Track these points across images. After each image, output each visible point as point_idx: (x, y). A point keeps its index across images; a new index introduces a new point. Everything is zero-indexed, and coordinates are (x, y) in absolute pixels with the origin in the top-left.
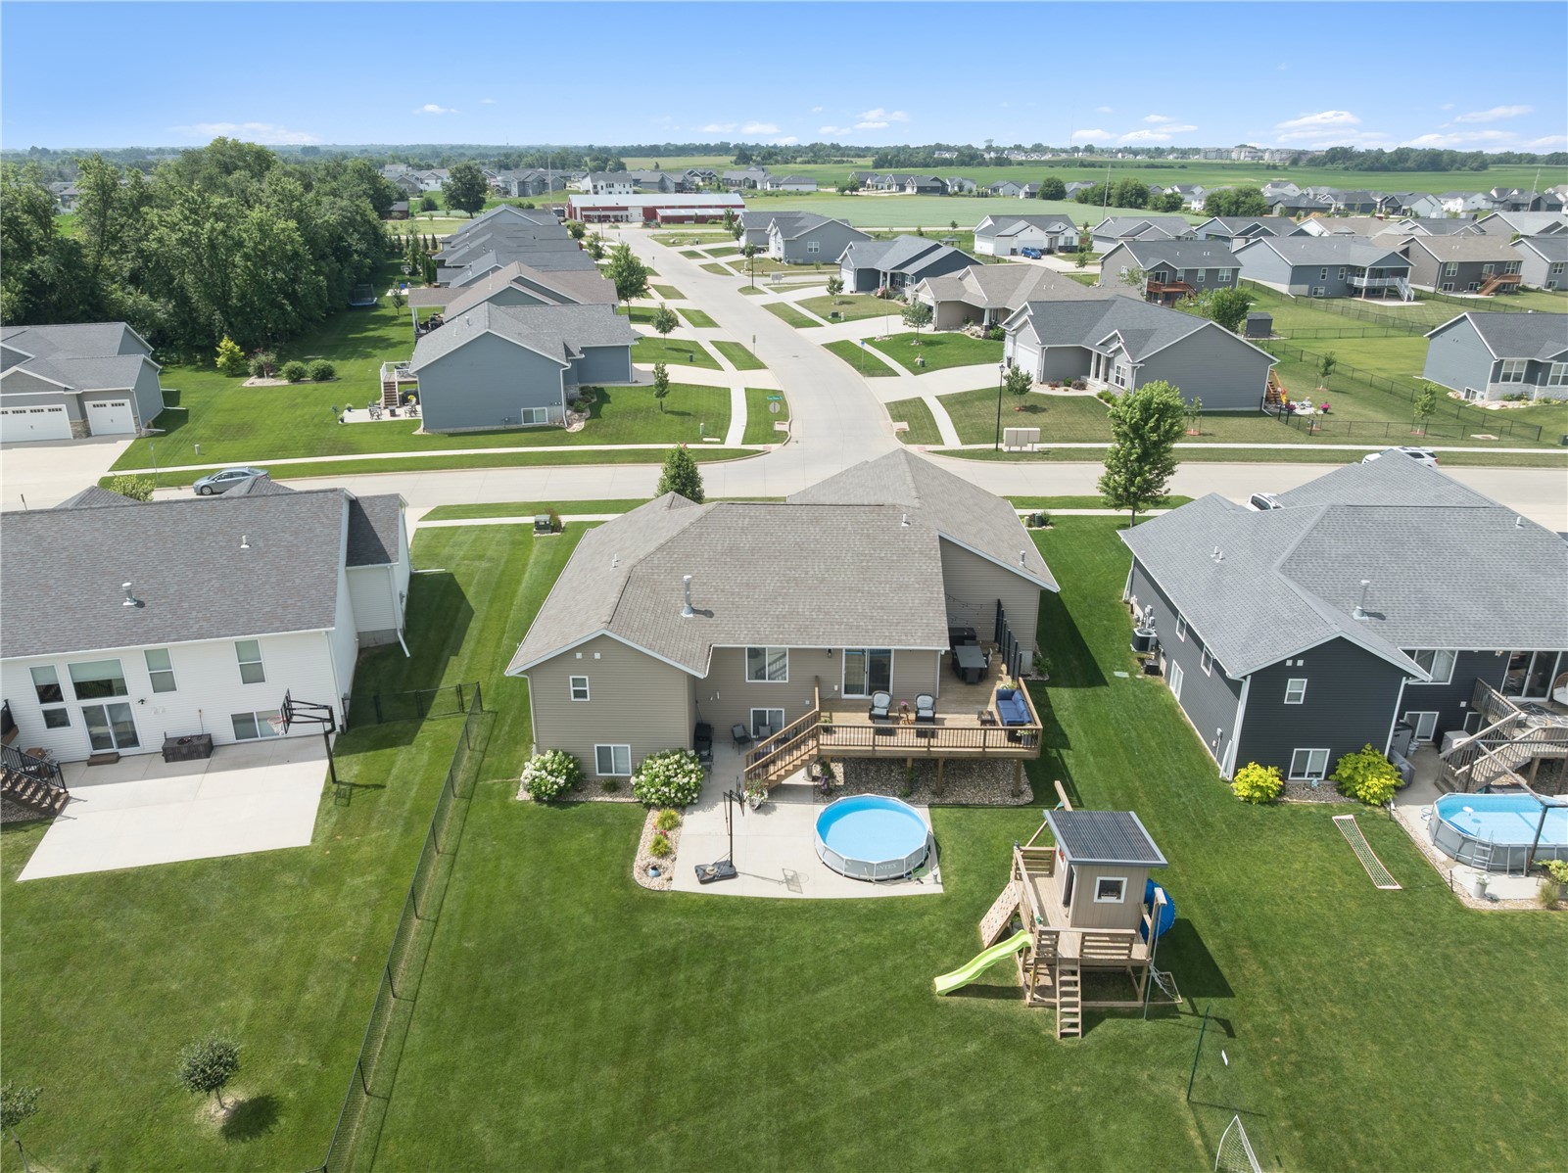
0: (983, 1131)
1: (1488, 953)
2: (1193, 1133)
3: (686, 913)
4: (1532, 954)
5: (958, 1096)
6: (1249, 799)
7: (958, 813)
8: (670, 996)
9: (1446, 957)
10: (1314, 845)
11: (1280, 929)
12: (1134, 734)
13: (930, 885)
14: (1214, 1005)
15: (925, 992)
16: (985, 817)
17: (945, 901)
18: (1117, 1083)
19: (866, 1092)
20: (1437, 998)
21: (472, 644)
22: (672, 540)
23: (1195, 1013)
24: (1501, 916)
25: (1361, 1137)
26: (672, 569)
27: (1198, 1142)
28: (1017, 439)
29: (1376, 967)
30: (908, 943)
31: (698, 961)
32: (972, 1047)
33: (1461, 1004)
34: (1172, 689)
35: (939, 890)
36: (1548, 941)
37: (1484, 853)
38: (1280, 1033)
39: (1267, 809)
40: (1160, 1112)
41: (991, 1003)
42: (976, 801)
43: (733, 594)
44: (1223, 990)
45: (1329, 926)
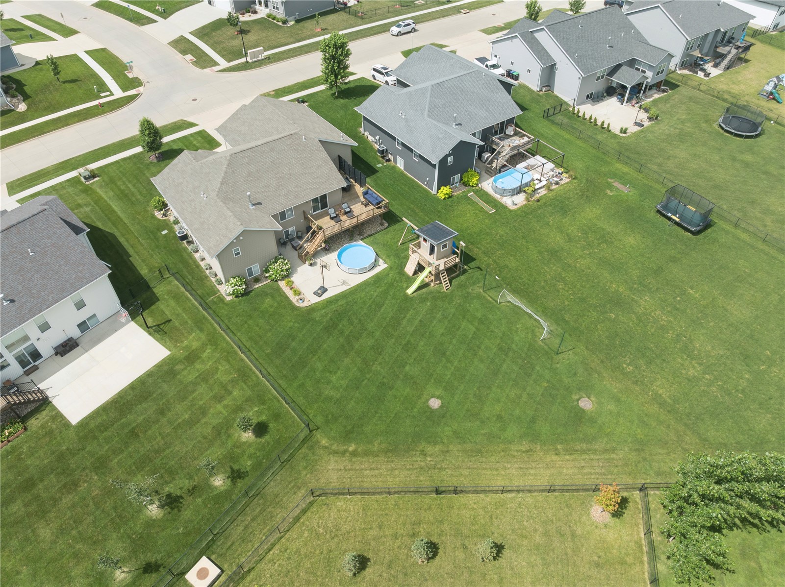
0: (446, 323)
1: (522, 221)
2: (489, 298)
3: (324, 308)
4: (531, 217)
5: (434, 317)
6: (445, 199)
7: (371, 238)
8: (342, 332)
9: (514, 226)
10: (468, 206)
11: (475, 236)
12: (399, 188)
13: (382, 266)
14: (472, 264)
15: (406, 295)
16: (380, 236)
17: (391, 268)
18: (466, 295)
19: (413, 328)
20: (518, 239)
21: (131, 249)
22: (224, 178)
23: (471, 269)
24: (519, 209)
25: (520, 281)
26: (233, 190)
27: (491, 299)
28: (254, 55)
29: (501, 236)
30: (391, 285)
31: (341, 319)
32: (428, 304)
33: (523, 238)
34: (398, 165)
35: (386, 265)
36: (532, 211)
37: (510, 192)
38: (491, 264)
39: (450, 199)
40: (479, 297)
41: (424, 290)
42: (373, 232)
43: (262, 192)
44: (473, 259)
45: (485, 230)
